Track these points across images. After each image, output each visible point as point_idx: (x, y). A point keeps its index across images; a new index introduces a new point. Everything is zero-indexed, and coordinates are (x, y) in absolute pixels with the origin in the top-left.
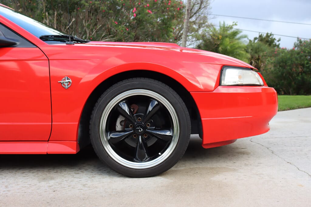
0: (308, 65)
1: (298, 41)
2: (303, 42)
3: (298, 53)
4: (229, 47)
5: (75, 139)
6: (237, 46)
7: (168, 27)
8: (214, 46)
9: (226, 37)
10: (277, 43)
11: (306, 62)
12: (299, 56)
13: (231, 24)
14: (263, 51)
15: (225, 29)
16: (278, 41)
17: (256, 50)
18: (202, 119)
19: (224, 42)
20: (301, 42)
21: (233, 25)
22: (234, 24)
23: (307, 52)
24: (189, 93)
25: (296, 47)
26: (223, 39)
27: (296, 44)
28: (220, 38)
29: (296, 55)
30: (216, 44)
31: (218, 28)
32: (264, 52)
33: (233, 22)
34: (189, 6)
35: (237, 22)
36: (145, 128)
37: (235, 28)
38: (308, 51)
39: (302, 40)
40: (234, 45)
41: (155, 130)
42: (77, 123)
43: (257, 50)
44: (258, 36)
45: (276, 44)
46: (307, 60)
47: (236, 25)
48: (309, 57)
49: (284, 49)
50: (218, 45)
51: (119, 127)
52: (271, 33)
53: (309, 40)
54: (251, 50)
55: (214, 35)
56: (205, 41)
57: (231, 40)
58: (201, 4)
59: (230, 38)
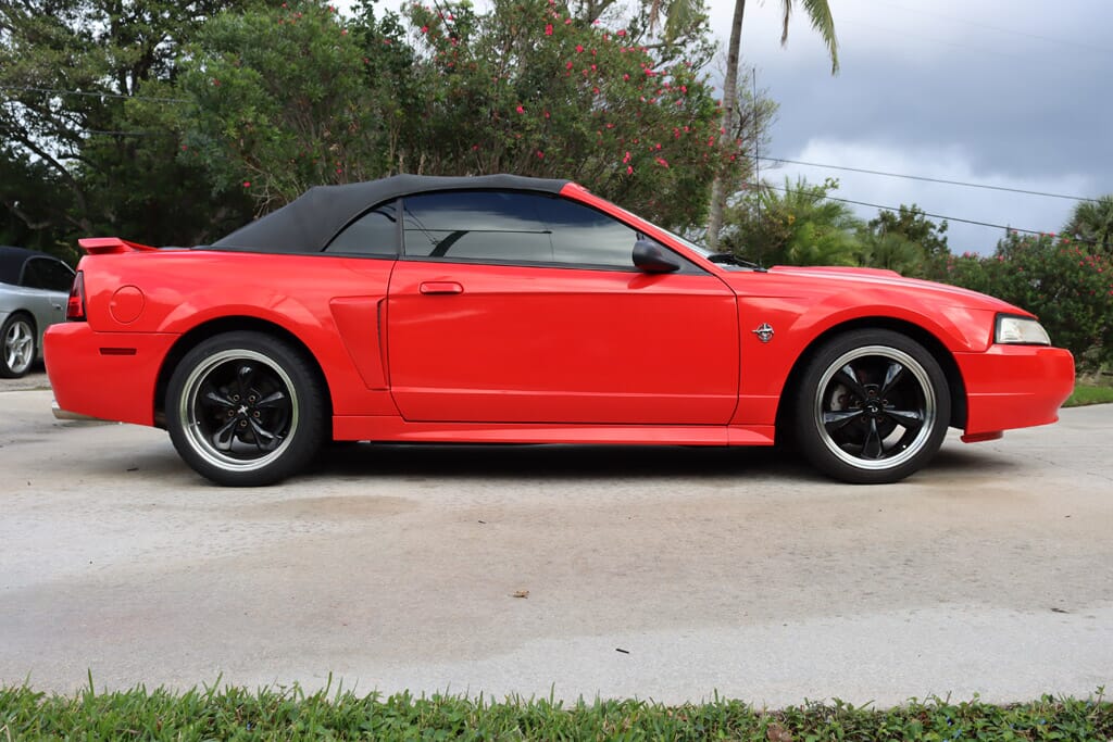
0: (1034, 304)
1: (1008, 236)
2: (1022, 241)
3: (1011, 272)
4: (815, 249)
5: (773, 421)
6: (836, 245)
7: (698, 201)
8: (774, 244)
9: (807, 219)
10: (940, 237)
11: (1029, 294)
12: (1013, 277)
13: (821, 184)
14: (904, 261)
15: (804, 196)
16: (941, 231)
17: (886, 258)
18: (969, 394)
19: (800, 233)
20: (1015, 240)
21: (826, 187)
22: (829, 183)
23: (1034, 267)
24: (951, 354)
25: (1001, 252)
26: (799, 224)
27: (1002, 245)
28: (790, 222)
29: (1004, 276)
30: (778, 239)
31: (781, 194)
32: (908, 264)
33: (827, 180)
34: (728, 140)
35: (838, 180)
36: (880, 407)
37: (831, 194)
38: (1036, 265)
39: (1020, 234)
40: (828, 241)
41: (894, 409)
42: (778, 397)
43: (890, 257)
44: (877, 217)
45: (935, 239)
46: (1032, 289)
47: (834, 186)
48: (1039, 282)
49: (970, 258)
50: (785, 240)
51: (835, 405)
52: (914, 206)
53: (1038, 235)
54: (872, 255)
55: (774, 214)
56: (745, 227)
57: (818, 228)
58: (741, 129)
59: (815, 222)
